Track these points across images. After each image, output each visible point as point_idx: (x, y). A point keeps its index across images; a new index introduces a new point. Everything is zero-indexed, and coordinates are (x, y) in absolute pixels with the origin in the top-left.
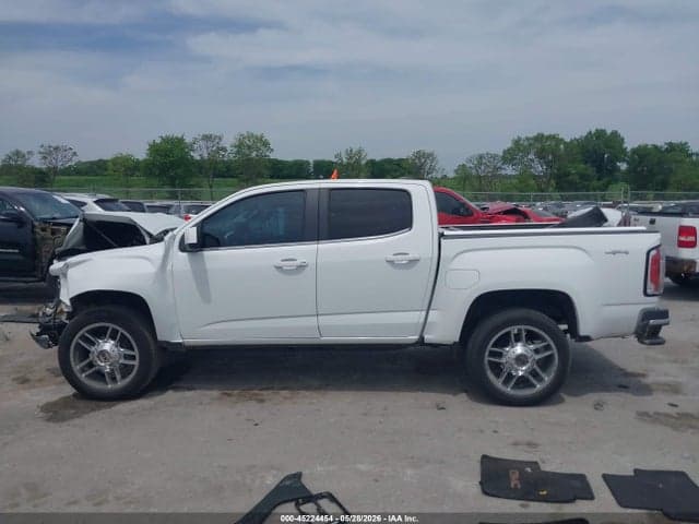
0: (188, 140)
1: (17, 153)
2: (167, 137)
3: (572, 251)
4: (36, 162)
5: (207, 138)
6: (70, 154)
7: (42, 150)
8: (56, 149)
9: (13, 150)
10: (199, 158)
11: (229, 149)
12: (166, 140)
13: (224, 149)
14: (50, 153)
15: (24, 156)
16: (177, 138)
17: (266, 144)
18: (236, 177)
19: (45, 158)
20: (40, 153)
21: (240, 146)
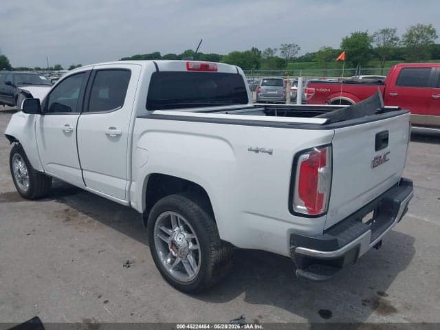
0: (370, 34)
1: (269, 50)
2: (356, 34)
3: (217, 140)
4: (278, 54)
5: (385, 32)
6: (296, 48)
7: (282, 47)
8: (290, 46)
9: (267, 48)
10: (377, 47)
11: (401, 38)
12: (355, 36)
13: (396, 39)
14: (285, 49)
15: (272, 51)
16: (362, 34)
17: (432, 32)
18: (404, 59)
19: (282, 52)
20: (281, 49)
21: (410, 36)
